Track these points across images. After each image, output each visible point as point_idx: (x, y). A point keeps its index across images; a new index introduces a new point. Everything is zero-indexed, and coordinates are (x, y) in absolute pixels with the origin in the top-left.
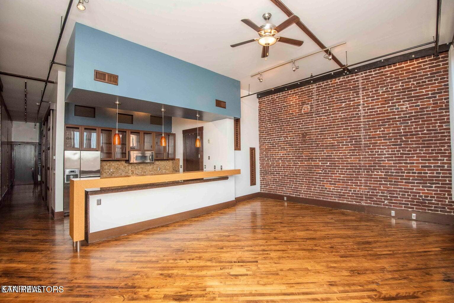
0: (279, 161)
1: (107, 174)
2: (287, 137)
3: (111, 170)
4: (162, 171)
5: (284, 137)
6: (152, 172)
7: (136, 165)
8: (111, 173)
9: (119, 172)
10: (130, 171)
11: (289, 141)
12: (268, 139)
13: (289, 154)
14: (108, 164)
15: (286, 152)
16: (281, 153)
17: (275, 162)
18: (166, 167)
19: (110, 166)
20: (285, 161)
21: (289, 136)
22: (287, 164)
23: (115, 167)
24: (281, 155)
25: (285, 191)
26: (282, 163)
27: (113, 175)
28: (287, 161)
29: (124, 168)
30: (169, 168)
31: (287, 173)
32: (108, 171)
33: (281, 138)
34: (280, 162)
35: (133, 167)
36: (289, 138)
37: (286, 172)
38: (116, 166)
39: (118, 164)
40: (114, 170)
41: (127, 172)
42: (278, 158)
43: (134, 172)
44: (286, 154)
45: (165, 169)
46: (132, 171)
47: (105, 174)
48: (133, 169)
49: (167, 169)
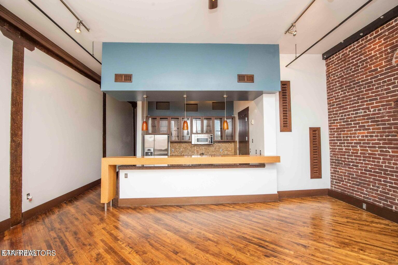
0: (356, 147)
1: (178, 152)
2: (368, 109)
3: (181, 150)
4: (224, 152)
5: (363, 109)
6: (214, 153)
7: (200, 146)
8: (181, 152)
9: (187, 151)
10: (195, 151)
11: (372, 114)
12: (340, 113)
13: (372, 136)
14: (179, 145)
15: (368, 133)
16: (360, 135)
17: (350, 148)
18: (228, 148)
19: (180, 146)
20: (366, 147)
21: (372, 108)
22: (369, 152)
23: (183, 147)
24: (360, 138)
25: (366, 195)
26: (361, 150)
27: (182, 153)
28: (369, 147)
29: (191, 148)
30: (231, 149)
31: (370, 166)
32: (179, 150)
33: (359, 111)
34: (359, 148)
35: (198, 147)
36: (372, 110)
37: (368, 164)
38: (185, 146)
39: (186, 145)
40: (183, 150)
41: (193, 152)
42: (355, 141)
43: (199, 152)
44: (367, 136)
45: (227, 151)
46: (197, 151)
47: (176, 152)
48: (198, 150)
49: (229, 151)
